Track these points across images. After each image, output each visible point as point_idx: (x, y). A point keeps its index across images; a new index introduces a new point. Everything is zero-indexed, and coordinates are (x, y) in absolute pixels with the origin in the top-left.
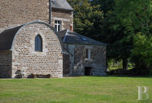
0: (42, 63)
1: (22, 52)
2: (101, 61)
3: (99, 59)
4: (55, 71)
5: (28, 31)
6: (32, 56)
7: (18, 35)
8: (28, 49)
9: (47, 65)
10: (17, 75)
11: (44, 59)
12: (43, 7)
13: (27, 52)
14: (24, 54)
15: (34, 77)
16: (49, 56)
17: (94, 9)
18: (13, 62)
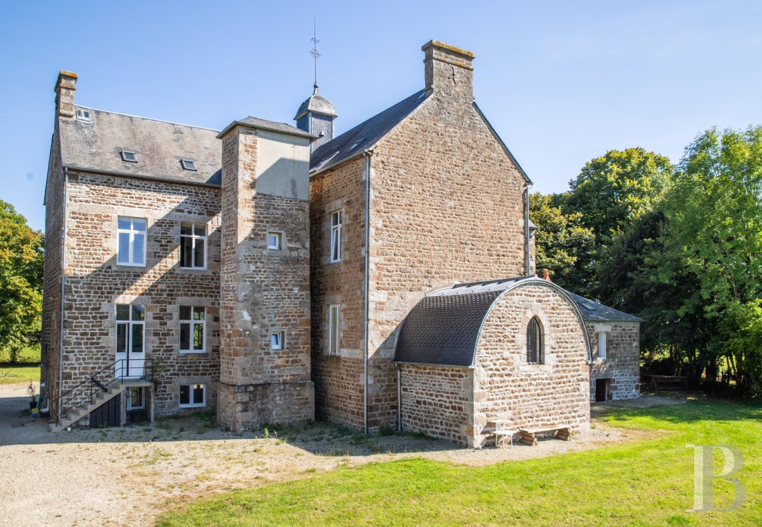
0: (543, 397)
1: (498, 370)
2: (630, 361)
3: (624, 357)
4: (573, 414)
5: (511, 309)
6: (521, 380)
7: (487, 321)
8: (510, 360)
9: (554, 401)
10: (488, 438)
11: (549, 384)
12: (511, 230)
13: (509, 368)
14: (502, 376)
15: (532, 441)
16: (559, 375)
17: (571, 221)
18: (478, 401)
